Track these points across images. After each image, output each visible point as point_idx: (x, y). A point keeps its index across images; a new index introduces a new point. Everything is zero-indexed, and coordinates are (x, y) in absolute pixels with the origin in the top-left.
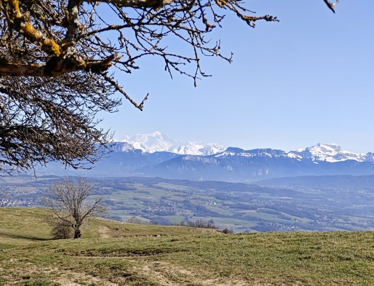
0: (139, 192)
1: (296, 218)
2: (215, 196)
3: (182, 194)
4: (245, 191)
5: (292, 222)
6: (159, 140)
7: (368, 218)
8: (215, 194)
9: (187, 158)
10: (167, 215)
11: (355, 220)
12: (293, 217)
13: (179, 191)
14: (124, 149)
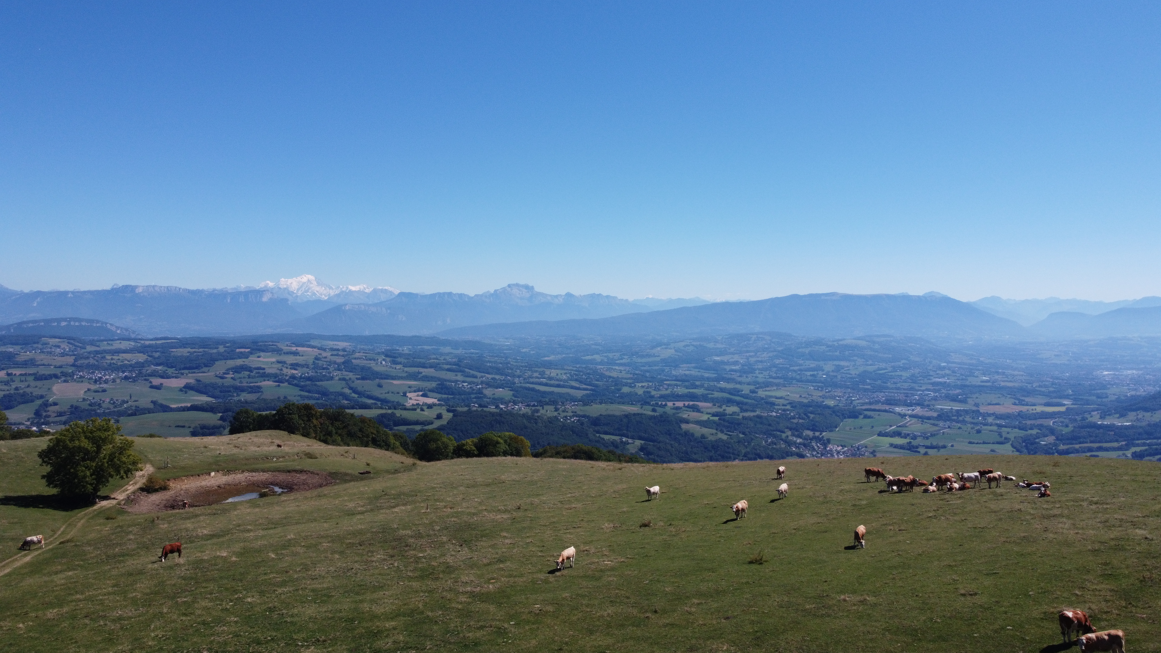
0: (284, 353)
1: (483, 374)
2: (383, 353)
3: (341, 353)
4: (422, 345)
5: (479, 380)
6: (312, 285)
7: (567, 370)
8: (383, 350)
9: (347, 308)
10: (322, 381)
11: (553, 373)
12: (479, 374)
13: (338, 350)
14: (265, 299)
